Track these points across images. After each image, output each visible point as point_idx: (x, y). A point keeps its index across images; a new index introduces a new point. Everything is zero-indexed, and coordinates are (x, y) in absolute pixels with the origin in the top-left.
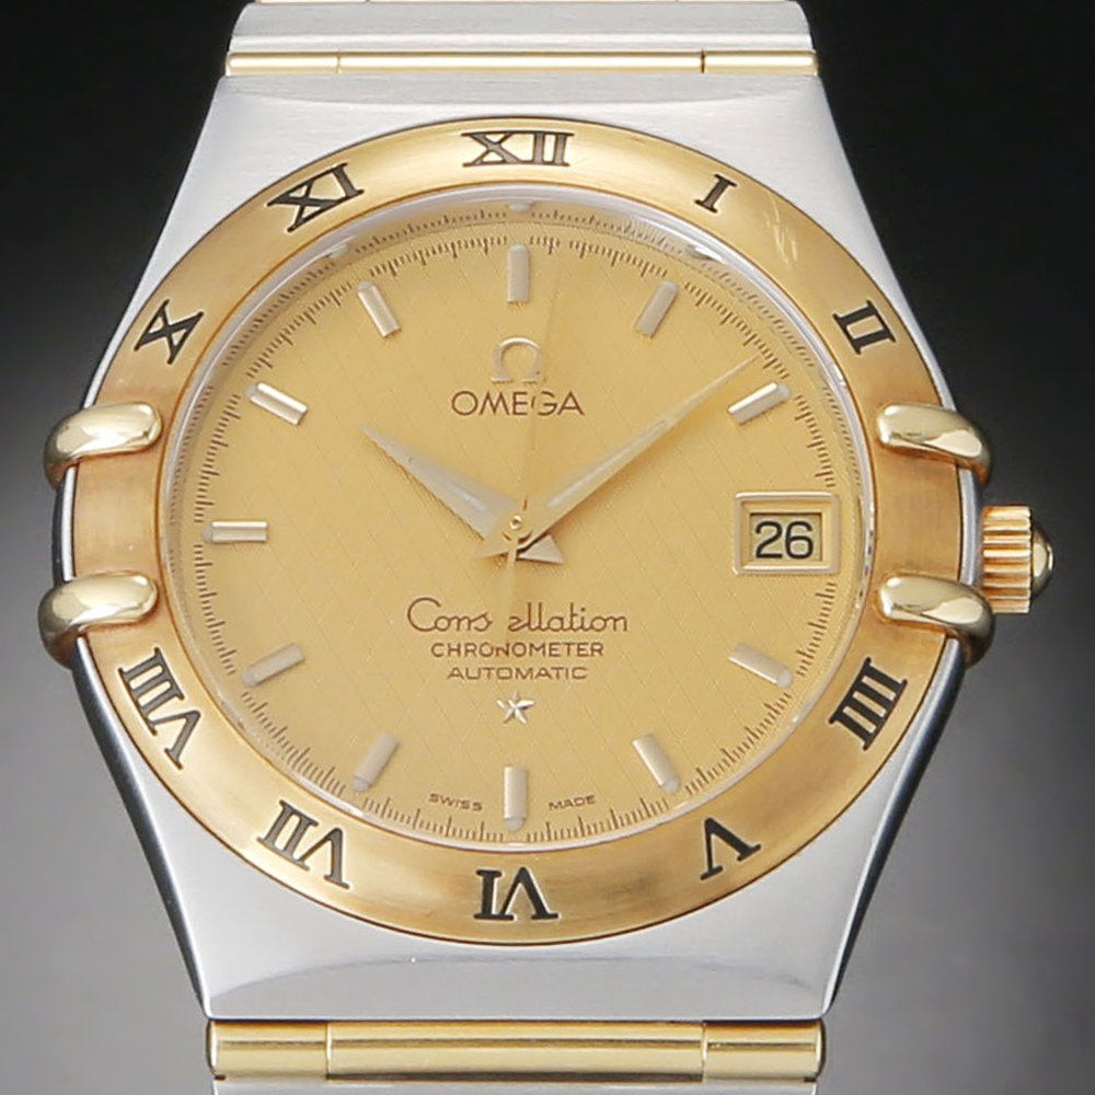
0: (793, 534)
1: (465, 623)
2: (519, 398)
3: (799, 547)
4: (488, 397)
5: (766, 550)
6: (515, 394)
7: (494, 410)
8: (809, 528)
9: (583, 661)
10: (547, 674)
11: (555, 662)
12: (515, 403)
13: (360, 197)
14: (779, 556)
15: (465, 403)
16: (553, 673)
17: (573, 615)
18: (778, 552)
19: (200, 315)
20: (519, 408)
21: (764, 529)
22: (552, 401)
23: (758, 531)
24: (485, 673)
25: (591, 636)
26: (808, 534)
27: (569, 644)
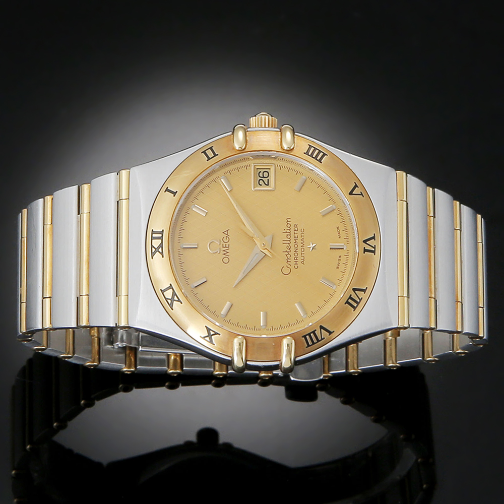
0: (262, 176)
1: (289, 260)
2: (224, 246)
3: (266, 175)
4: (224, 254)
5: (267, 184)
6: (223, 247)
7: (228, 252)
8: (260, 172)
9: (299, 230)
10: (303, 239)
11: (299, 237)
12: (226, 247)
13: (172, 285)
14: (268, 180)
15: (226, 260)
16: (303, 237)
17: (286, 232)
18: (267, 180)
19: (206, 327)
20: (227, 246)
21: (260, 184)
22: (225, 238)
23: (261, 185)
24: (303, 255)
25: (292, 227)
26: (262, 172)
27: (294, 233)
